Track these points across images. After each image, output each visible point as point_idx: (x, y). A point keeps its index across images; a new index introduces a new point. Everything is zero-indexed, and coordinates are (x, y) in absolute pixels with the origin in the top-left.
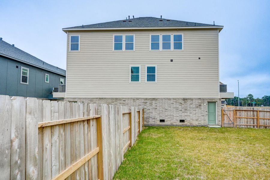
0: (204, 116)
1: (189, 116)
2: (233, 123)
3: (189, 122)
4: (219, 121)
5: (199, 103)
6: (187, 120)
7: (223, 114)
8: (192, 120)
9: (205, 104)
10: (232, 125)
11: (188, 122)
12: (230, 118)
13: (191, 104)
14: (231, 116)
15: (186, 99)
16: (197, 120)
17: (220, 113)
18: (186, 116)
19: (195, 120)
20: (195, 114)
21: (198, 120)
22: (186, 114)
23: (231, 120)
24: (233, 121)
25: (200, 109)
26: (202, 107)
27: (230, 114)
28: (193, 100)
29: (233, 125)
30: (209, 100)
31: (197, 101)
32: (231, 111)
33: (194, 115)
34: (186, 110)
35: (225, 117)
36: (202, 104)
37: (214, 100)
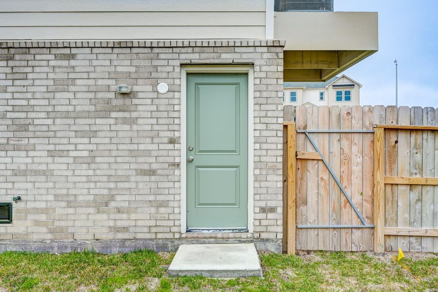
0: (153, 172)
1: (47, 174)
2: (367, 224)
3: (43, 217)
4: (263, 210)
5: (116, 76)
6: (31, 205)
7: (292, 160)
8: (69, 204)
9: (163, 88)
10: (357, 234)
11: (37, 223)
12: (345, 184)
13: (63, 85)
14: (356, 169)
15: (26, 48)
16: (102, 204)
17: (275, 156)
18: (24, 173)
19: (88, 205)
20: (91, 159)
21: (113, 204)
22: (21, 160)
23: (356, 200)
24: (367, 206)
25: (125, 121)
26: (143, 106)
27: (346, 160)
28: (72, 57)
29: (367, 232)
30: (195, 57)
31: (103, 62)
32: (357, 138)
33: (83, 170)
34: (24, 128)
35: (313, 176)
36: (142, 88)
37: (227, 57)
